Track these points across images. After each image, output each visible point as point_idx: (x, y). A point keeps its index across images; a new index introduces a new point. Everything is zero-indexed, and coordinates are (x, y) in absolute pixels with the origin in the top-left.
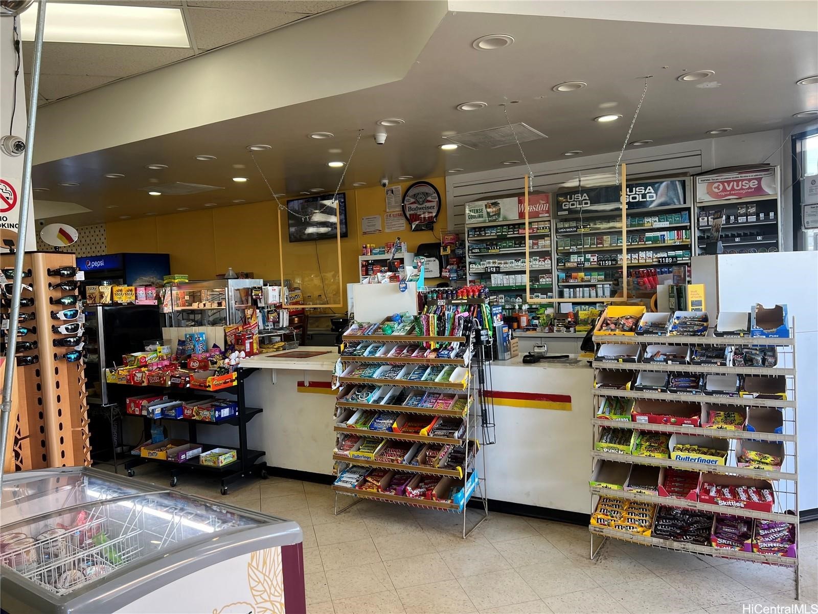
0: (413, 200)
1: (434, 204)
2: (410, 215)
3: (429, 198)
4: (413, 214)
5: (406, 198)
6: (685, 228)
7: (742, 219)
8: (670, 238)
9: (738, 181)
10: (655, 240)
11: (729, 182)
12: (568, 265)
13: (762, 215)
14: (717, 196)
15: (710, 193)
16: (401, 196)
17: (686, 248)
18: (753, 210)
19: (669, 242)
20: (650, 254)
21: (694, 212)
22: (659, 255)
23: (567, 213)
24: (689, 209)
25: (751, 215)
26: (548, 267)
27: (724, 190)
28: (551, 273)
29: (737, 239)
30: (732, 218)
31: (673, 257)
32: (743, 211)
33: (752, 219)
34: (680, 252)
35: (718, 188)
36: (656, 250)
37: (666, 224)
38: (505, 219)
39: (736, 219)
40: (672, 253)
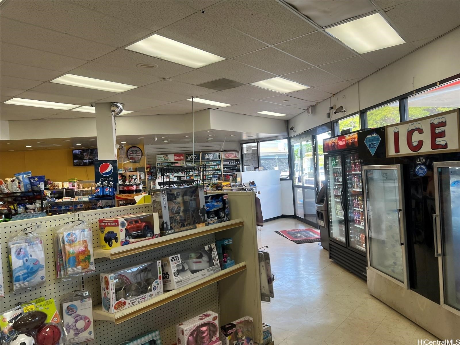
0: (131, 152)
1: (140, 154)
2: (130, 157)
3: (138, 152)
4: (131, 157)
5: (128, 152)
6: (219, 165)
7: (232, 163)
8: (216, 167)
9: (231, 154)
10: (212, 168)
11: (229, 154)
12: (190, 175)
13: (236, 162)
14: (226, 157)
15: (225, 156)
16: (126, 151)
17: (220, 170)
18: (235, 161)
19: (216, 169)
20: (211, 171)
21: (222, 161)
22: (214, 172)
23: (189, 160)
24: (220, 160)
25: (234, 162)
26: (184, 175)
27: (228, 156)
28: (185, 177)
29: (232, 168)
30: (230, 163)
31: (217, 172)
32: (232, 161)
33: (235, 163)
34: (219, 171)
35: (227, 155)
36: (213, 170)
37: (215, 164)
38: (170, 161)
39: (231, 163)
40: (217, 171)
